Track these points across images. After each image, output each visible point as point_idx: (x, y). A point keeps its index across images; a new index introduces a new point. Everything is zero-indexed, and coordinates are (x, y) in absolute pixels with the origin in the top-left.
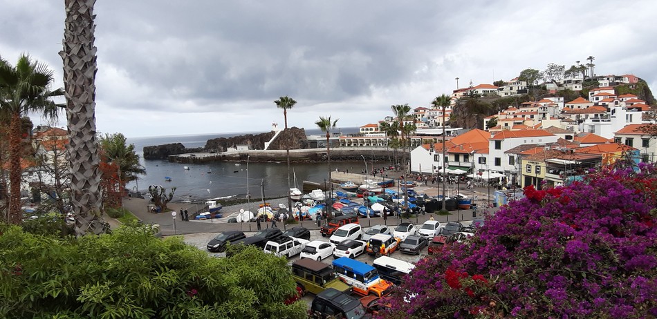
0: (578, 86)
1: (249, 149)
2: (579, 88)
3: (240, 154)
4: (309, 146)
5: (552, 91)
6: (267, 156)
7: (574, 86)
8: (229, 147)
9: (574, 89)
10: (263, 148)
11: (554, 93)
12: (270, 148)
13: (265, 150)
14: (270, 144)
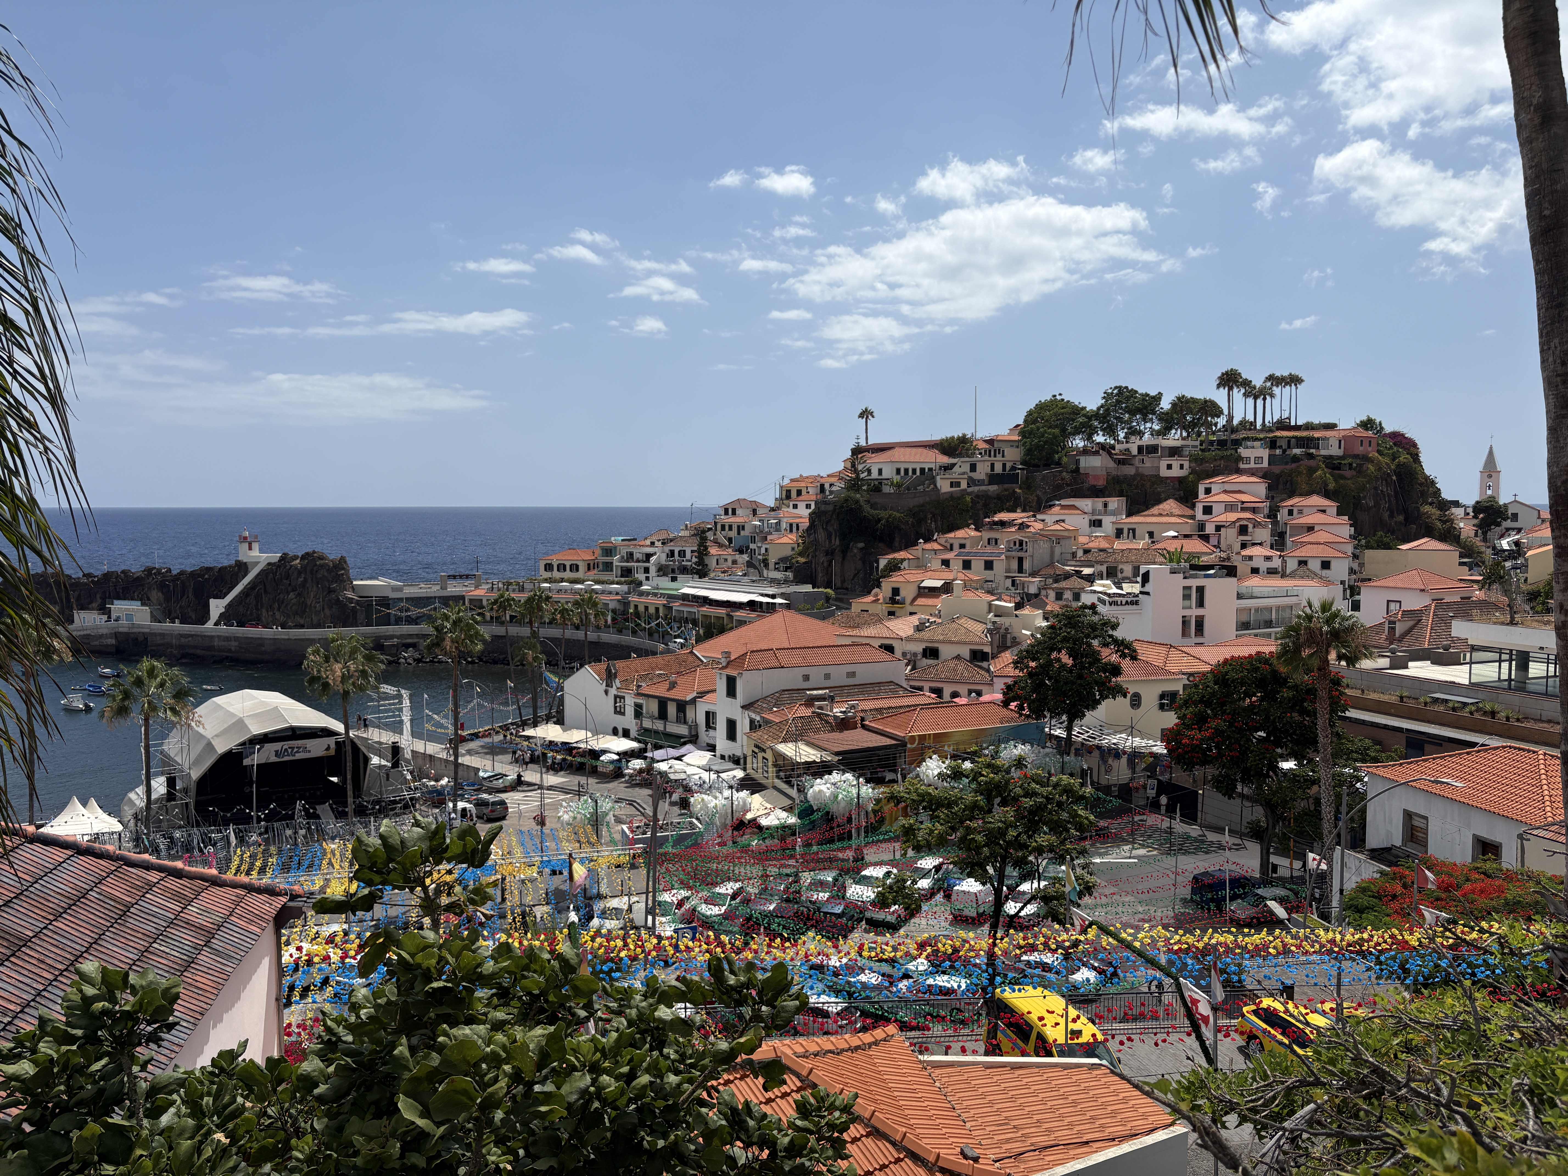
0: (1176, 464)
1: (154, 619)
2: (1176, 469)
3: (116, 635)
4: (361, 617)
5: (1096, 477)
6: (210, 648)
7: (1163, 464)
8: (82, 608)
9: (1164, 473)
10: (204, 617)
11: (1101, 483)
12: (225, 618)
13: (210, 625)
14: (229, 607)
